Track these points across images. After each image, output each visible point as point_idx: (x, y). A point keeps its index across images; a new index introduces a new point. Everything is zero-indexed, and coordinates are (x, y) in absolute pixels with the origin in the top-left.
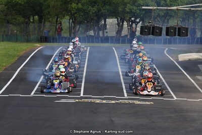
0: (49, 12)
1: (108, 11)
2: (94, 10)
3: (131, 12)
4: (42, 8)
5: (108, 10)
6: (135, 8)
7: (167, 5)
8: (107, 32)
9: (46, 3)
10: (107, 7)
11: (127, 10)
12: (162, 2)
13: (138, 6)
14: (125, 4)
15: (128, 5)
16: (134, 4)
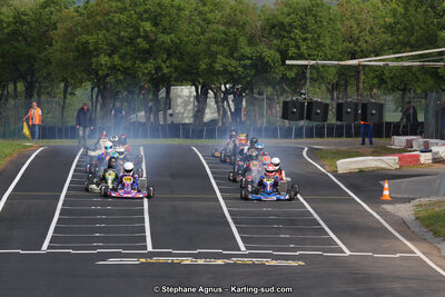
0: (49, 74)
1: (176, 71)
2: (146, 68)
3: (226, 71)
4: (33, 66)
5: (176, 68)
6: (234, 63)
7: (301, 57)
8: (171, 115)
9: (42, 56)
10: (175, 62)
11: (218, 67)
12: (292, 51)
13: (240, 60)
14: (213, 56)
15: (219, 56)
16: (231, 55)
